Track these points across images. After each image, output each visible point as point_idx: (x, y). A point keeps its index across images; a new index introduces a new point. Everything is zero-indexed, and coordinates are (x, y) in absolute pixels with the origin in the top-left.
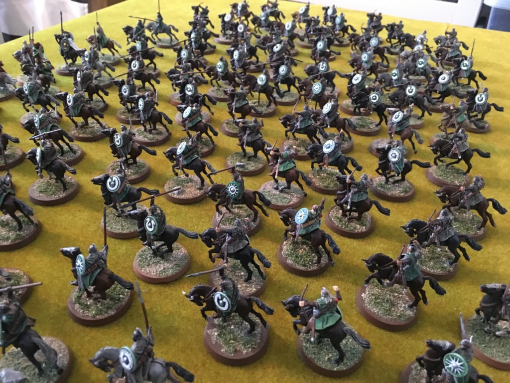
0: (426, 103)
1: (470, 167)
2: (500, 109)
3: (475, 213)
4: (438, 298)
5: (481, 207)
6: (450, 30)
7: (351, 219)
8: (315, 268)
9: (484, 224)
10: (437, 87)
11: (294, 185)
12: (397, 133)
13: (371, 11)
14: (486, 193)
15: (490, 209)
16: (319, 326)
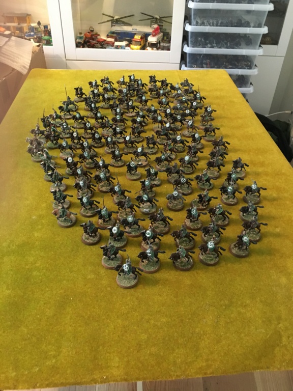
0: (193, 114)
1: (215, 134)
2: (215, 111)
3: (222, 146)
4: (224, 168)
5: (224, 145)
6: (185, 80)
7: (193, 157)
8: (192, 171)
9: (225, 149)
10: (193, 107)
11: (173, 153)
12: (191, 128)
13: (150, 75)
14: (224, 140)
15: (226, 145)
16: (205, 179)
